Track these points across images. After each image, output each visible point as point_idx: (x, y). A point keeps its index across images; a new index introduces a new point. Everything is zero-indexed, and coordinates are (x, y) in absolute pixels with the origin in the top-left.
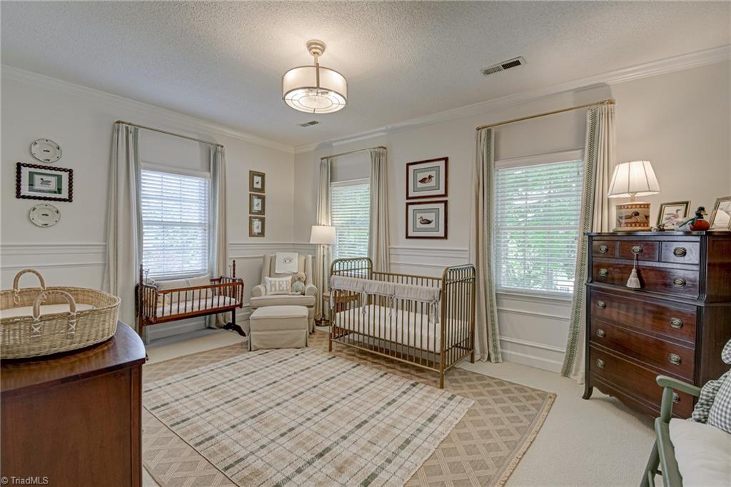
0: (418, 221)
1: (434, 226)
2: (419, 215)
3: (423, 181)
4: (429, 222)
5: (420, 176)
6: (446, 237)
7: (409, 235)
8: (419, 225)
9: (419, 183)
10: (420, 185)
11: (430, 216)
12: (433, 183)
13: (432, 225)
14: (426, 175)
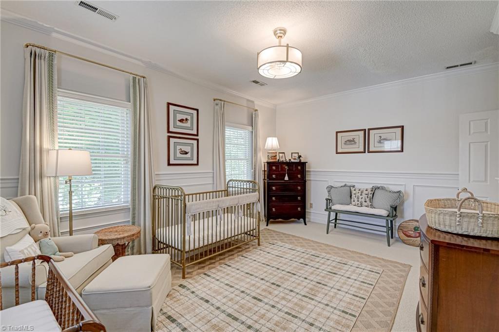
0: (178, 152)
1: (190, 156)
2: (178, 147)
3: (181, 121)
4: (186, 153)
5: (179, 117)
6: (197, 164)
7: (171, 163)
8: (179, 155)
9: (178, 122)
10: (179, 124)
11: (187, 149)
12: (188, 124)
13: (189, 155)
14: (184, 117)
